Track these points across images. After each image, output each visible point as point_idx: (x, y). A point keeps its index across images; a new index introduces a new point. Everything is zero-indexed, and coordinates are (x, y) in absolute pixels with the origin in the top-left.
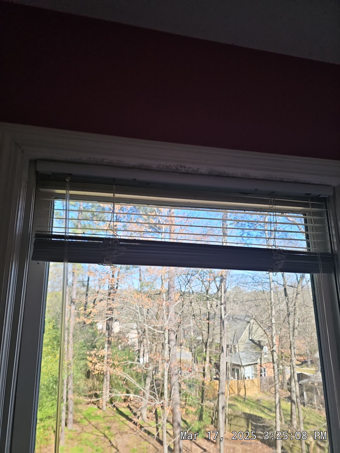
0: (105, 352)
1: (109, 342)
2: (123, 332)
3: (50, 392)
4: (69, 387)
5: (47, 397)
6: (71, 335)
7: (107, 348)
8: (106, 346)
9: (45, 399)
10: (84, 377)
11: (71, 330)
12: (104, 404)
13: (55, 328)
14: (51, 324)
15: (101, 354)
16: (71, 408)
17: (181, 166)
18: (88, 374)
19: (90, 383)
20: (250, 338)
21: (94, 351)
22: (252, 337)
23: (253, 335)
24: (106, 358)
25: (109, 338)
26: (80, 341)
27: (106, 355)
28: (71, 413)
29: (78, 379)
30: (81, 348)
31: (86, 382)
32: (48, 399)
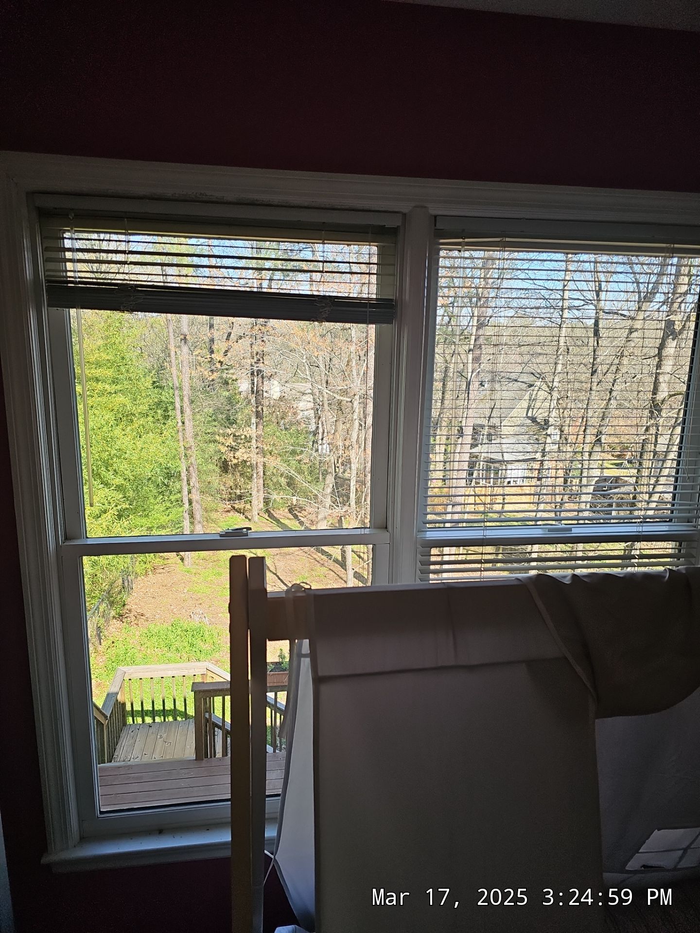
0: (252, 431)
1: (258, 415)
2: (286, 397)
3: (160, 490)
4: (192, 484)
5: (155, 498)
6: (186, 399)
7: (255, 425)
8: (254, 420)
9: (152, 501)
10: (217, 469)
11: (186, 392)
12: (255, 512)
13: (157, 387)
14: (148, 378)
15: (245, 433)
16: (198, 516)
17: (201, 194)
18: (225, 467)
19: (229, 480)
20: (530, 414)
21: (232, 429)
22: (534, 413)
23: (535, 410)
24: (254, 441)
25: (257, 407)
26: (206, 410)
27: (254, 436)
28: (199, 522)
29: (208, 473)
30: (209, 422)
31: (222, 479)
32: (157, 500)
